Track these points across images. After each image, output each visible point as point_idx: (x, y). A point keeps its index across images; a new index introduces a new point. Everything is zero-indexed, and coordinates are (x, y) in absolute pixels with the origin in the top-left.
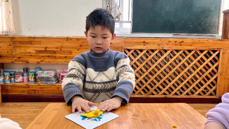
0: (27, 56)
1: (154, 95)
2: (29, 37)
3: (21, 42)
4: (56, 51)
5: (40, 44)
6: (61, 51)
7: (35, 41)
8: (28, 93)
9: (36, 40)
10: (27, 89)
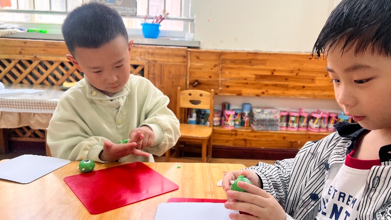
2: (249, 53)
4: (289, 77)
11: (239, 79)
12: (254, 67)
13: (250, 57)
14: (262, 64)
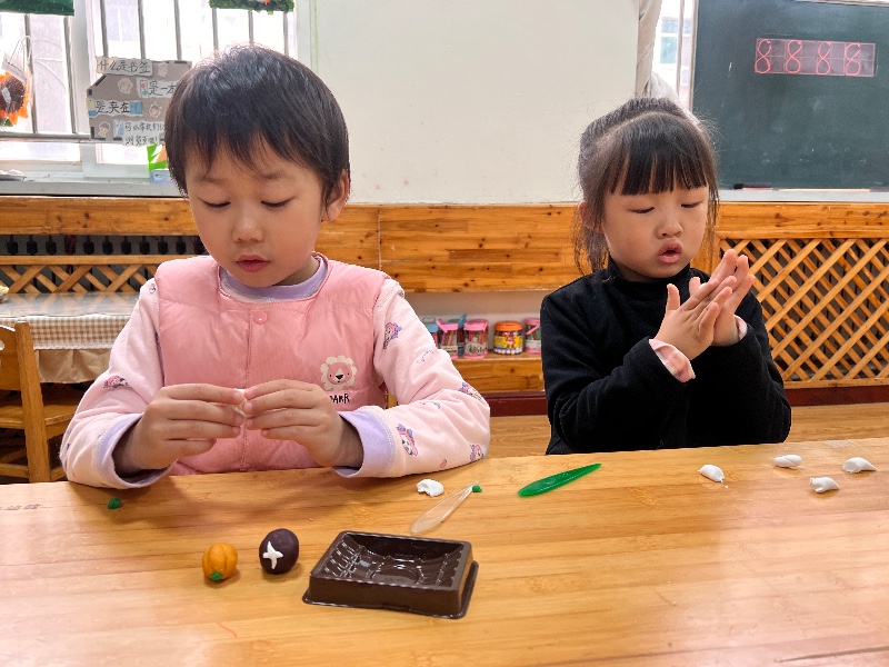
0: (421, 268)
2: (432, 208)
3: (403, 225)
4: (512, 250)
5: (465, 229)
6: (527, 252)
7: (450, 221)
9: (451, 215)
11: (417, 259)
12: (445, 235)
13: (436, 215)
14: (460, 229)
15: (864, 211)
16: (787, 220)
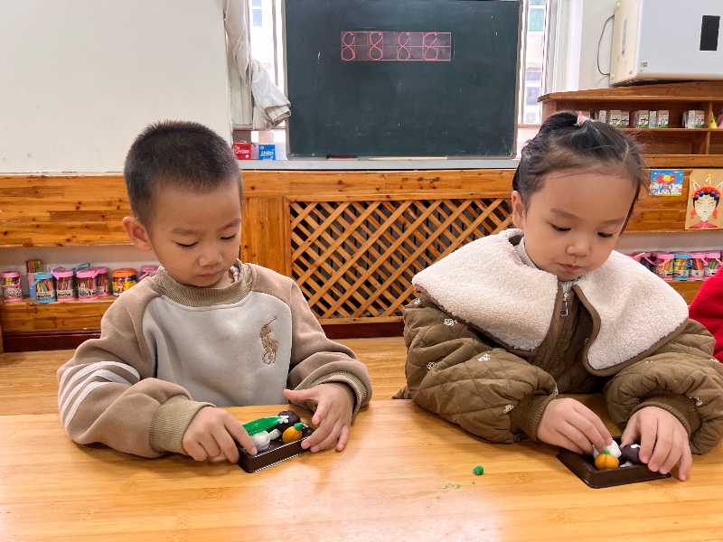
0: (27, 227)
1: (371, 316)
3: (7, 192)
5: (62, 194)
6: (119, 213)
7: (48, 188)
8: (36, 327)
9: (48, 184)
10: (32, 316)
15: (417, 178)
16: (349, 185)
